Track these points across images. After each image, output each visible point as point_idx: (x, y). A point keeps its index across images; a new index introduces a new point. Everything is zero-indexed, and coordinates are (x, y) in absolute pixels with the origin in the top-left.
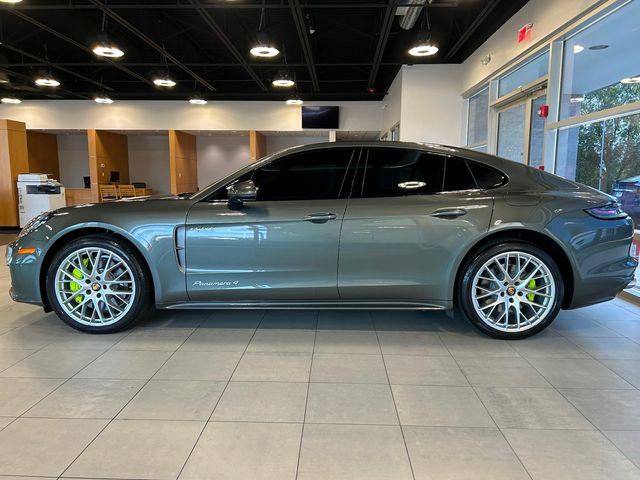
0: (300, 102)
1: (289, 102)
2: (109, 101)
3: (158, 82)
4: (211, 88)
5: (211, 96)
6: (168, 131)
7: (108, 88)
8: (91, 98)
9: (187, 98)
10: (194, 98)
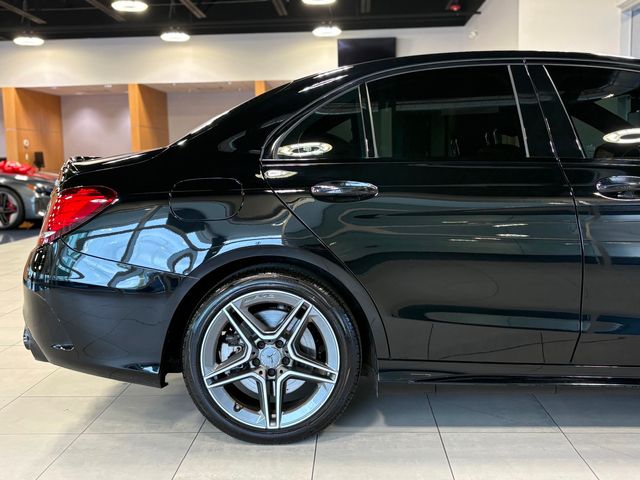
1: (320, 31)
2: (37, 41)
4: (199, 14)
5: (197, 28)
6: (125, 87)
7: (36, 20)
8: (9, 37)
9: (157, 33)
10: (168, 30)
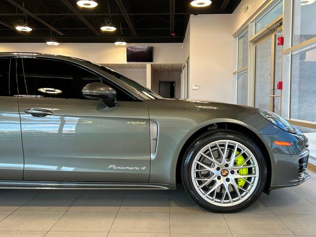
0: (124, 44)
1: (117, 43)
3: (19, 28)
4: (61, 34)
